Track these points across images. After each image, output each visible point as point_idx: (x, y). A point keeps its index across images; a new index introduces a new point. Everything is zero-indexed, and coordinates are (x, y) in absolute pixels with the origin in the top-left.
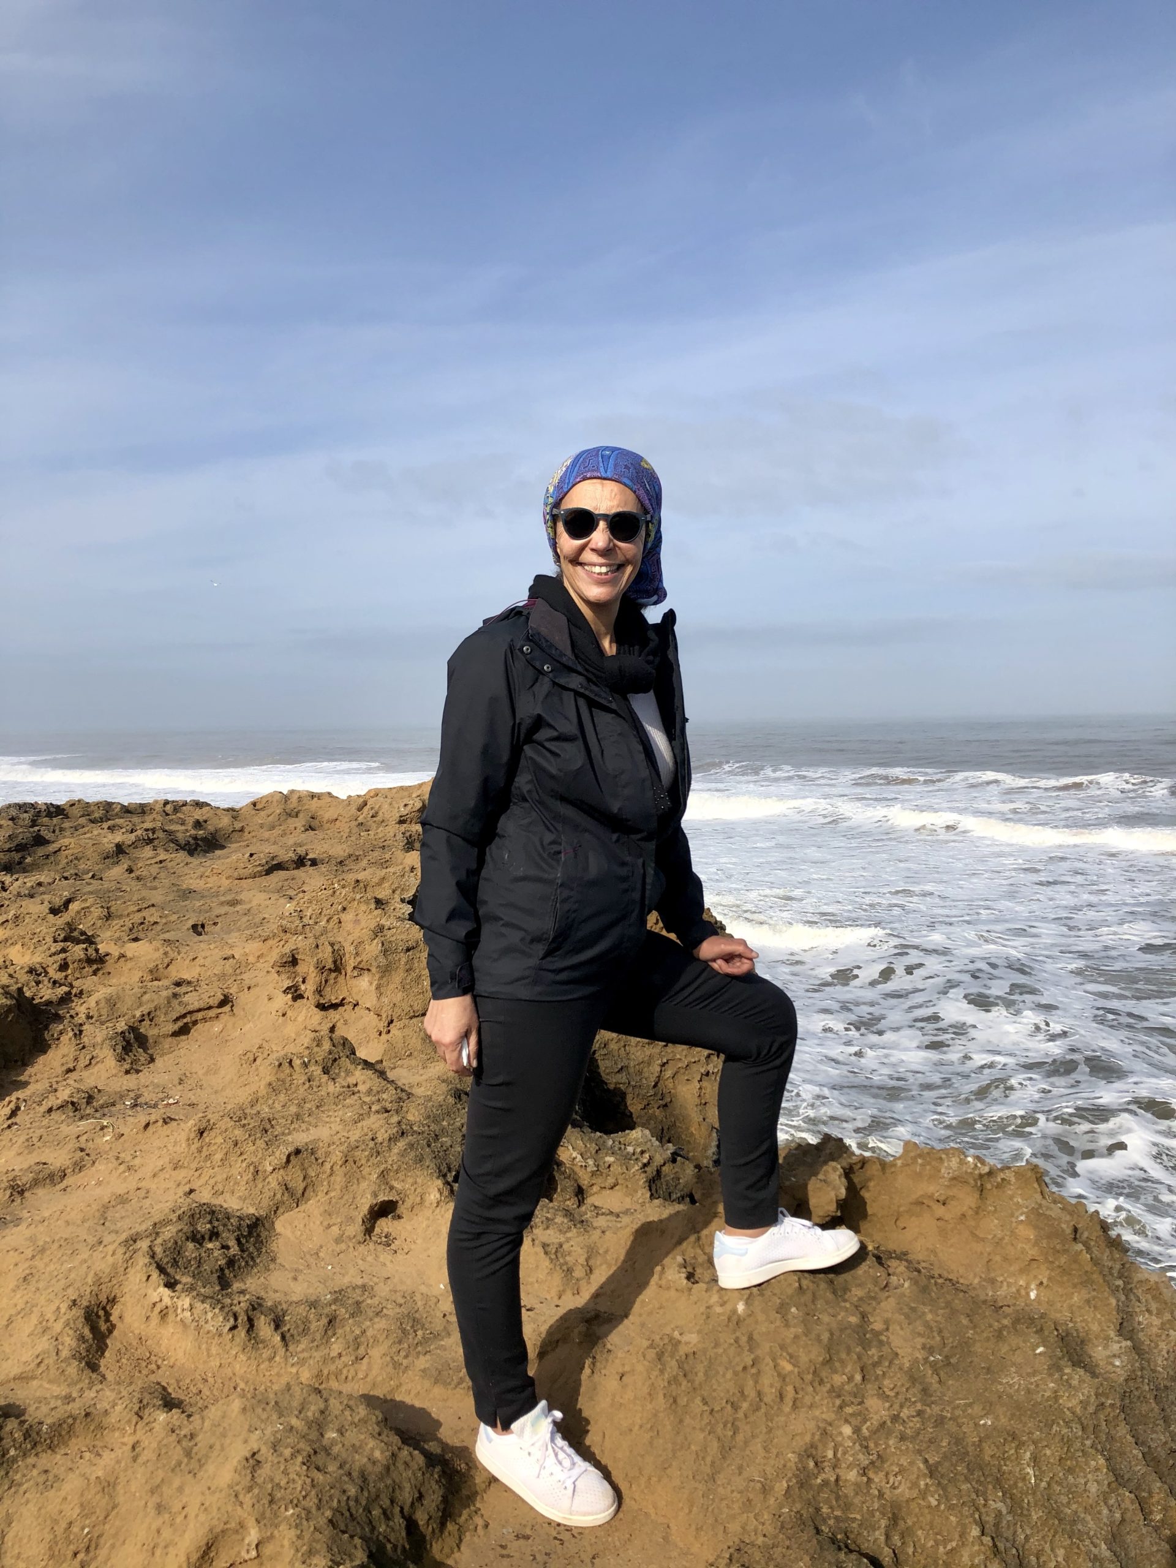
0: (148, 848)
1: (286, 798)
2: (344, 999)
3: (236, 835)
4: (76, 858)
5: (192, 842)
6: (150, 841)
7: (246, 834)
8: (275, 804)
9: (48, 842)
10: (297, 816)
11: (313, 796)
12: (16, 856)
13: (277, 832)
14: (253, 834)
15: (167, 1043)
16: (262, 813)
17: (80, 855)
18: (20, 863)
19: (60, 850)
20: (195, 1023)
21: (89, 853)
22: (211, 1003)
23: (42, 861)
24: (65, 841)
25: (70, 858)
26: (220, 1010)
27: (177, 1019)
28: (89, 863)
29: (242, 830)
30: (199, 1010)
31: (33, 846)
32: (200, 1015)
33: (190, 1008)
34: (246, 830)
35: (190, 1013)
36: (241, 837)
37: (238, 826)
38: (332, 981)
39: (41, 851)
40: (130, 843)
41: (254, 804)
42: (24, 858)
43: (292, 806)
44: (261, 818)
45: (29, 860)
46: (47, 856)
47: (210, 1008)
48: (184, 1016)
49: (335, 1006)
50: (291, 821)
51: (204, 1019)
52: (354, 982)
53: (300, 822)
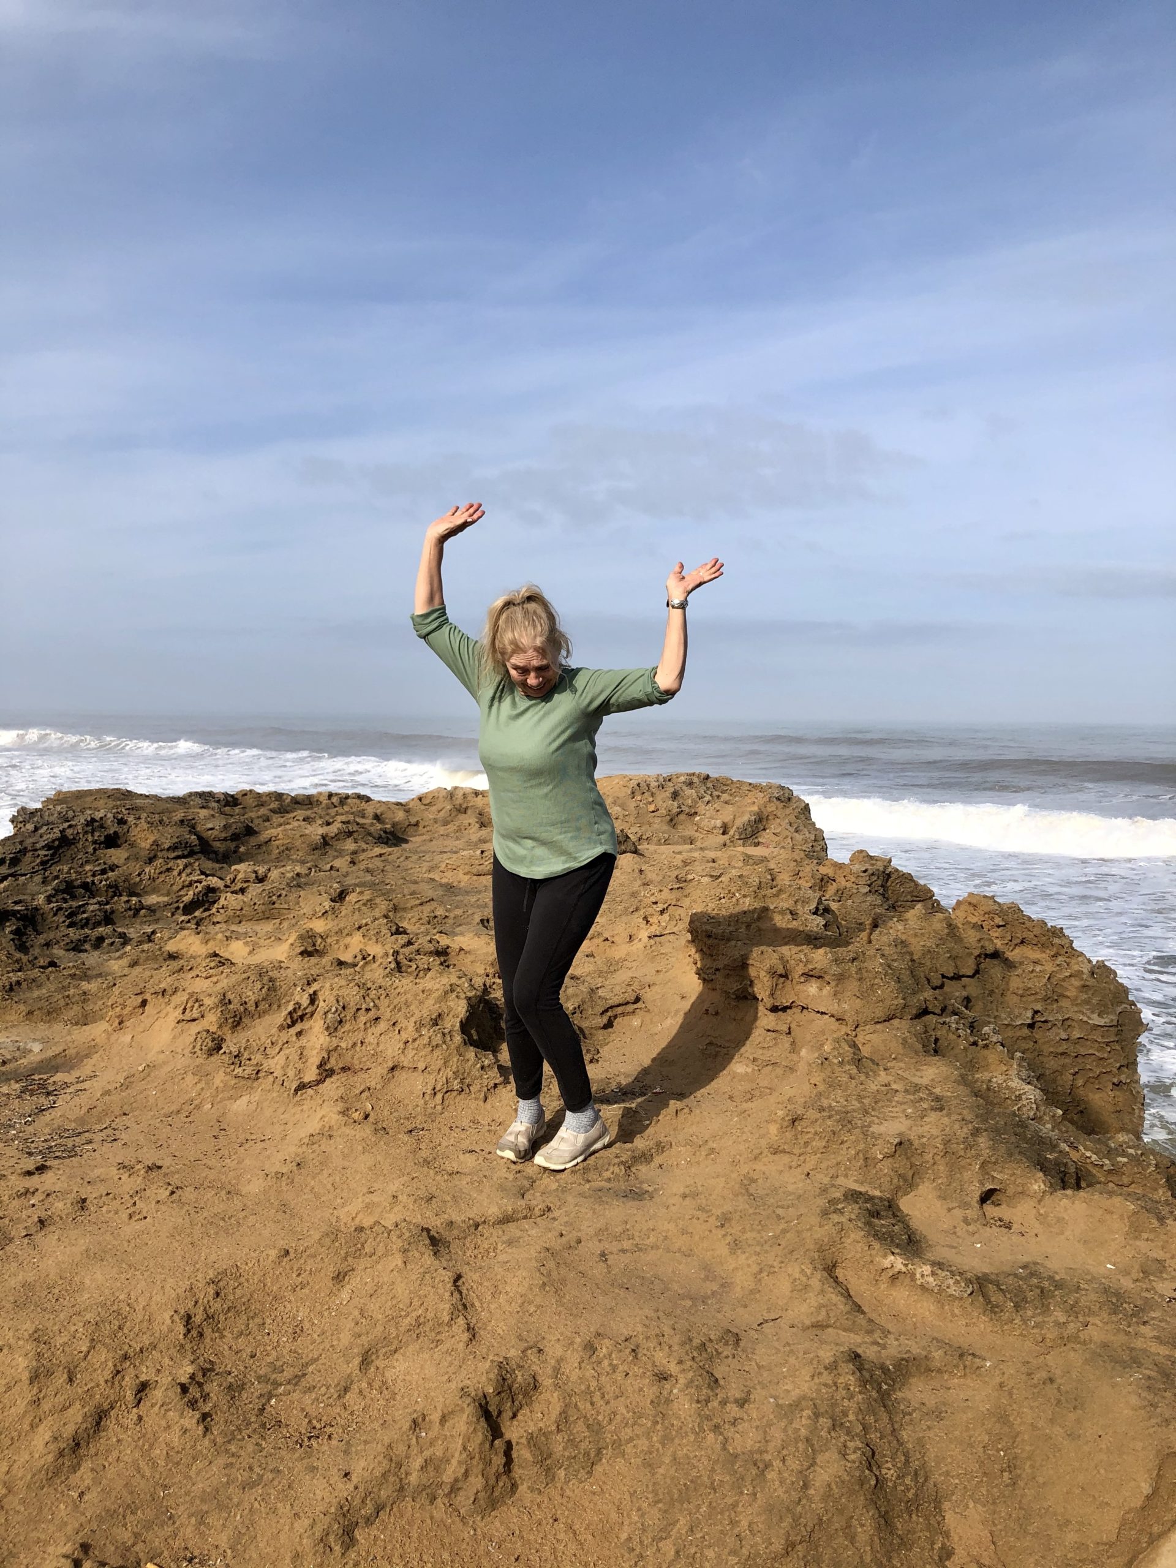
0: (350, 840)
1: (451, 794)
2: (793, 1002)
3: (411, 830)
4: (287, 849)
5: (383, 835)
6: (350, 834)
7: (421, 828)
8: (441, 799)
9: (256, 833)
10: (465, 812)
11: (476, 793)
12: (232, 845)
13: (451, 827)
14: (428, 828)
15: (601, 1035)
16: (434, 809)
17: (290, 846)
18: (235, 852)
19: (270, 840)
20: (616, 1017)
21: (298, 843)
22: (628, 999)
23: (254, 851)
24: (272, 832)
25: (282, 848)
26: (635, 1006)
27: (602, 1013)
28: (300, 854)
29: (417, 824)
30: (620, 1005)
31: (245, 835)
32: (619, 1010)
33: (611, 1003)
34: (421, 824)
35: (612, 1007)
36: (416, 831)
37: (413, 820)
38: (780, 986)
39: (253, 841)
40: (333, 835)
41: (420, 799)
42: (238, 847)
43: (458, 802)
44: (430, 814)
45: (242, 849)
46: (259, 846)
47: (627, 1003)
48: (606, 1011)
49: (785, 1009)
50: (462, 817)
51: (623, 1014)
52: (801, 987)
53: (470, 819)
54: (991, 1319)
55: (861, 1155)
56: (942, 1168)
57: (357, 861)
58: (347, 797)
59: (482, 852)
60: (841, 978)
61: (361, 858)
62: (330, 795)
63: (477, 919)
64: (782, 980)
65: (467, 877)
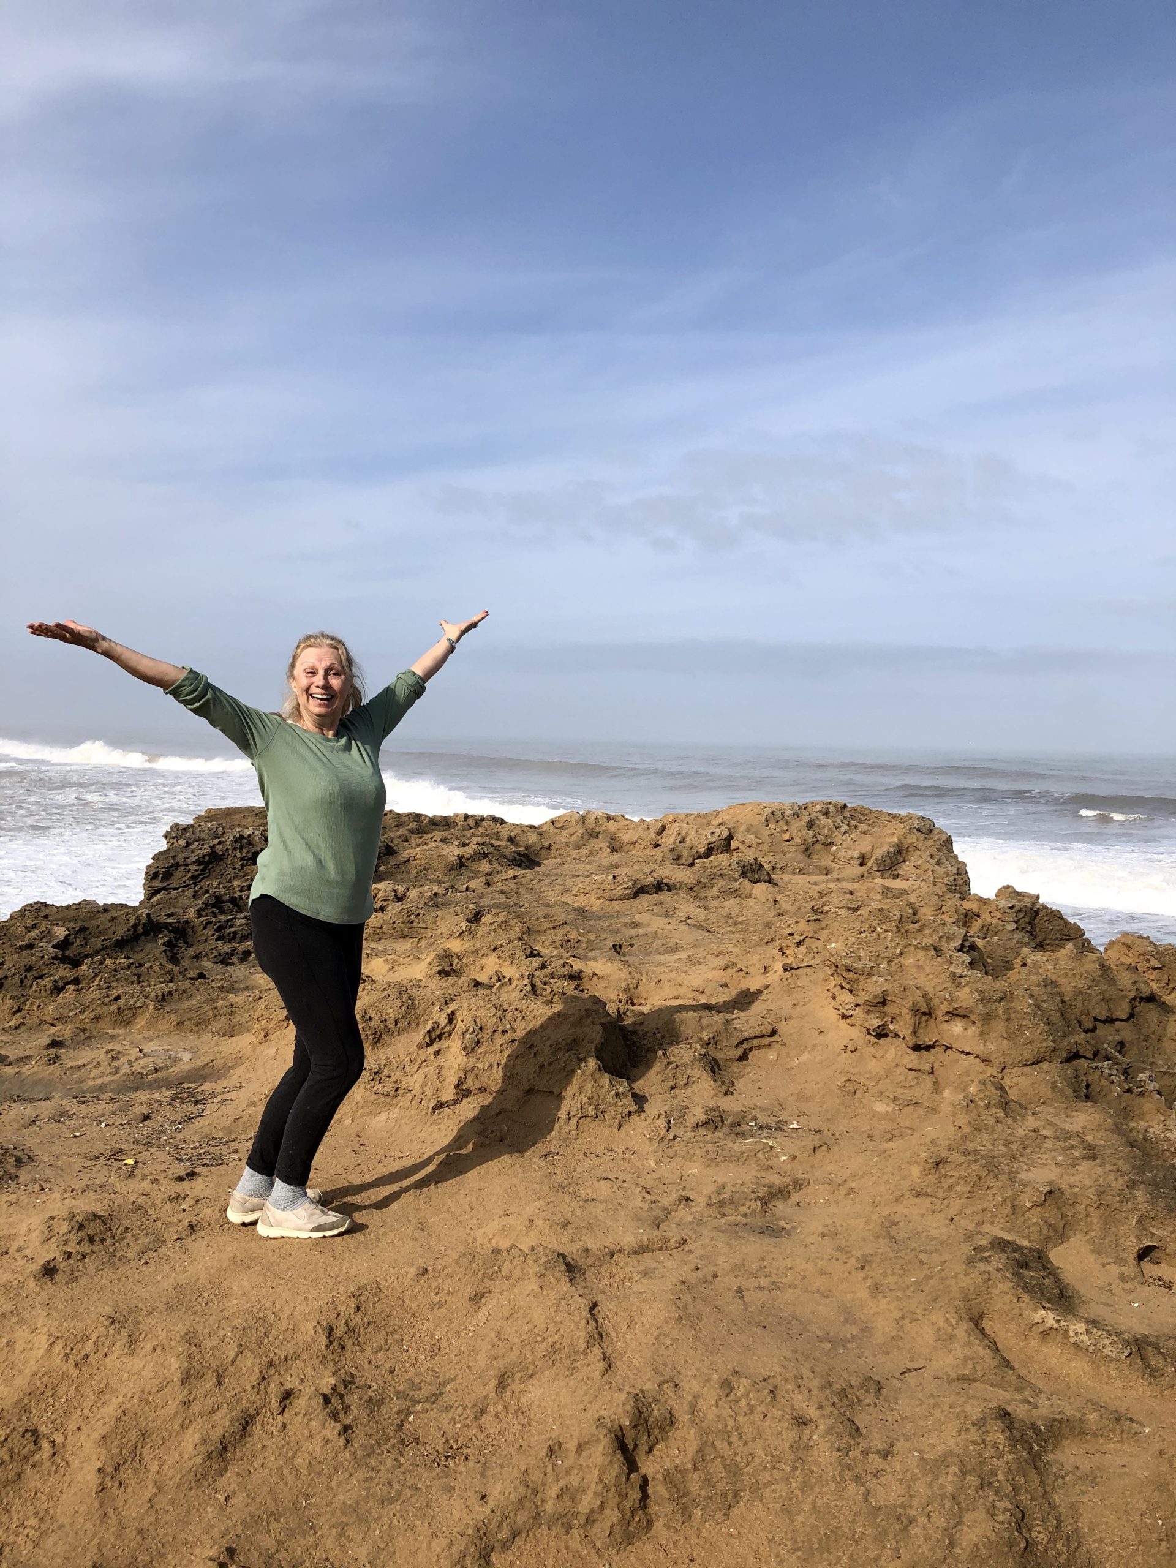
0: (484, 862)
1: (583, 819)
2: (936, 1041)
3: (544, 853)
4: (425, 869)
5: (518, 857)
6: (485, 855)
7: (553, 851)
8: (574, 823)
9: (395, 852)
10: (597, 837)
11: (608, 818)
13: (583, 852)
14: (560, 852)
15: (735, 1067)
16: (565, 832)
17: (427, 866)
19: (409, 860)
20: (751, 1049)
21: (436, 863)
22: (764, 1032)
23: (393, 870)
24: (410, 852)
25: (420, 868)
26: (772, 1039)
27: (737, 1046)
28: (437, 873)
29: (549, 847)
30: (755, 1038)
32: (755, 1042)
33: (746, 1035)
34: (554, 847)
35: (747, 1039)
36: (548, 854)
37: (546, 844)
38: (923, 1024)
39: (392, 861)
40: (469, 856)
41: (553, 822)
43: (590, 827)
44: (563, 838)
46: (399, 866)
47: (763, 1036)
48: (742, 1043)
49: (928, 1048)
50: (593, 841)
51: (759, 1047)
52: (945, 1026)
53: (602, 843)
54: (1150, 1384)
55: (1008, 1203)
56: (1095, 1221)
57: (491, 883)
58: (482, 819)
59: (614, 877)
60: (987, 1018)
61: (496, 879)
62: (466, 817)
63: (610, 944)
64: (925, 1018)
65: (599, 902)
